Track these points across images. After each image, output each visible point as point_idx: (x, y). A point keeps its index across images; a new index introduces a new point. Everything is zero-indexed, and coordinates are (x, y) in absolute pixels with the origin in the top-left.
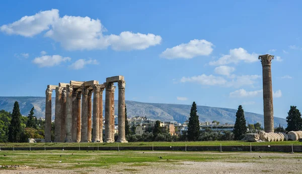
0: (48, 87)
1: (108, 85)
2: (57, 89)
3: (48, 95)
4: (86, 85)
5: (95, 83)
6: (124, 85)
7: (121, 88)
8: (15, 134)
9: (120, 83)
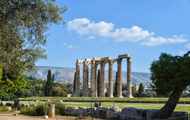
0: (77, 61)
1: (119, 60)
2: (84, 63)
3: (77, 67)
4: (104, 60)
6: (131, 60)
7: (129, 63)
8: (49, 91)
9: (128, 59)
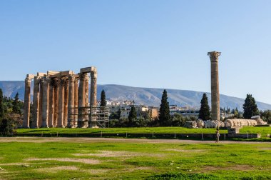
0: (28, 76)
1: (82, 75)
2: (35, 77)
4: (63, 75)
5: (70, 73)
6: (95, 76)
7: (93, 78)
9: (92, 73)
